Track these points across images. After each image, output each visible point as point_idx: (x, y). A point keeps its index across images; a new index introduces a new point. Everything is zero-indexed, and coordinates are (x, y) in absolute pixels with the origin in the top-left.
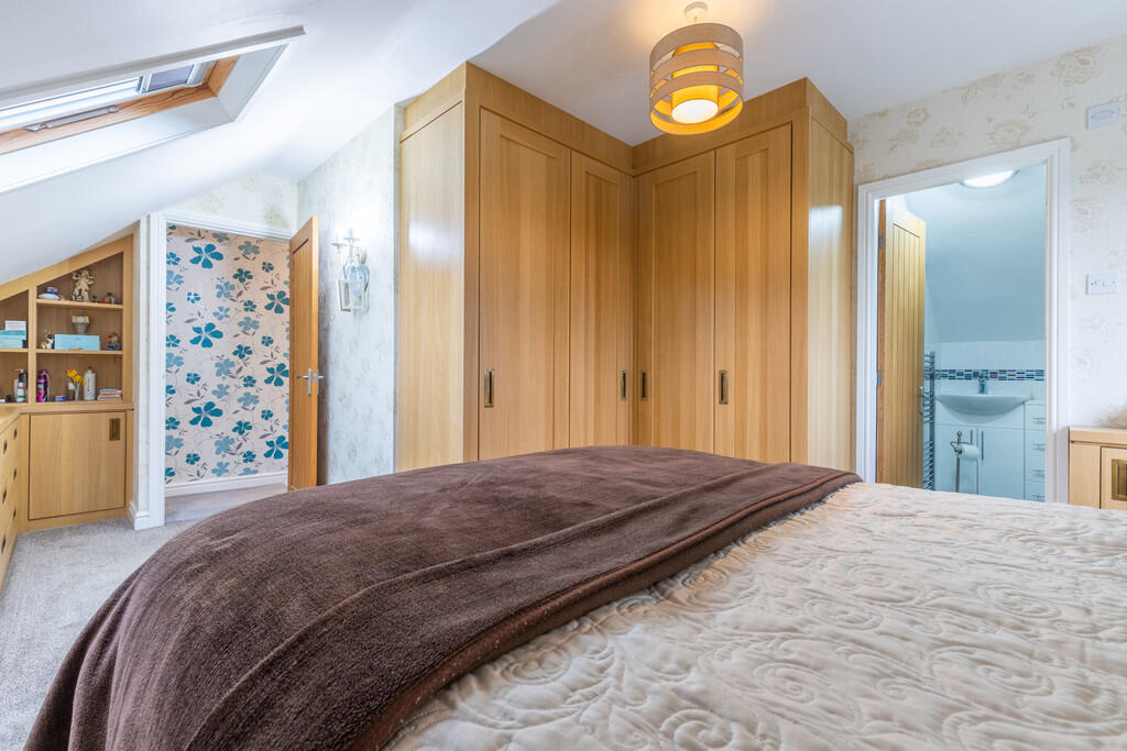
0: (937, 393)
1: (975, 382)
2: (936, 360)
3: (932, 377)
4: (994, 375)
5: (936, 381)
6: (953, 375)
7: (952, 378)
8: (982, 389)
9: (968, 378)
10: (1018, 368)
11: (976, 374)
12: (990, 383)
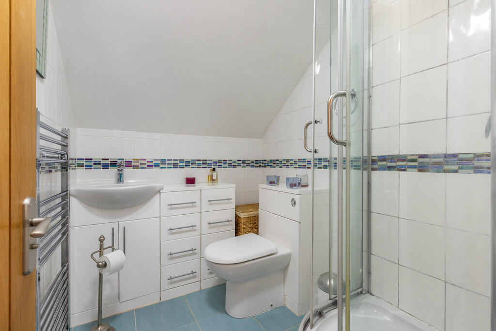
0: (72, 188)
1: (113, 171)
2: (71, 141)
3: (65, 167)
4: (129, 163)
5: (71, 172)
6: (89, 164)
7: (89, 168)
8: (120, 179)
9: (105, 167)
10: (149, 158)
11: (114, 163)
12: (127, 171)
